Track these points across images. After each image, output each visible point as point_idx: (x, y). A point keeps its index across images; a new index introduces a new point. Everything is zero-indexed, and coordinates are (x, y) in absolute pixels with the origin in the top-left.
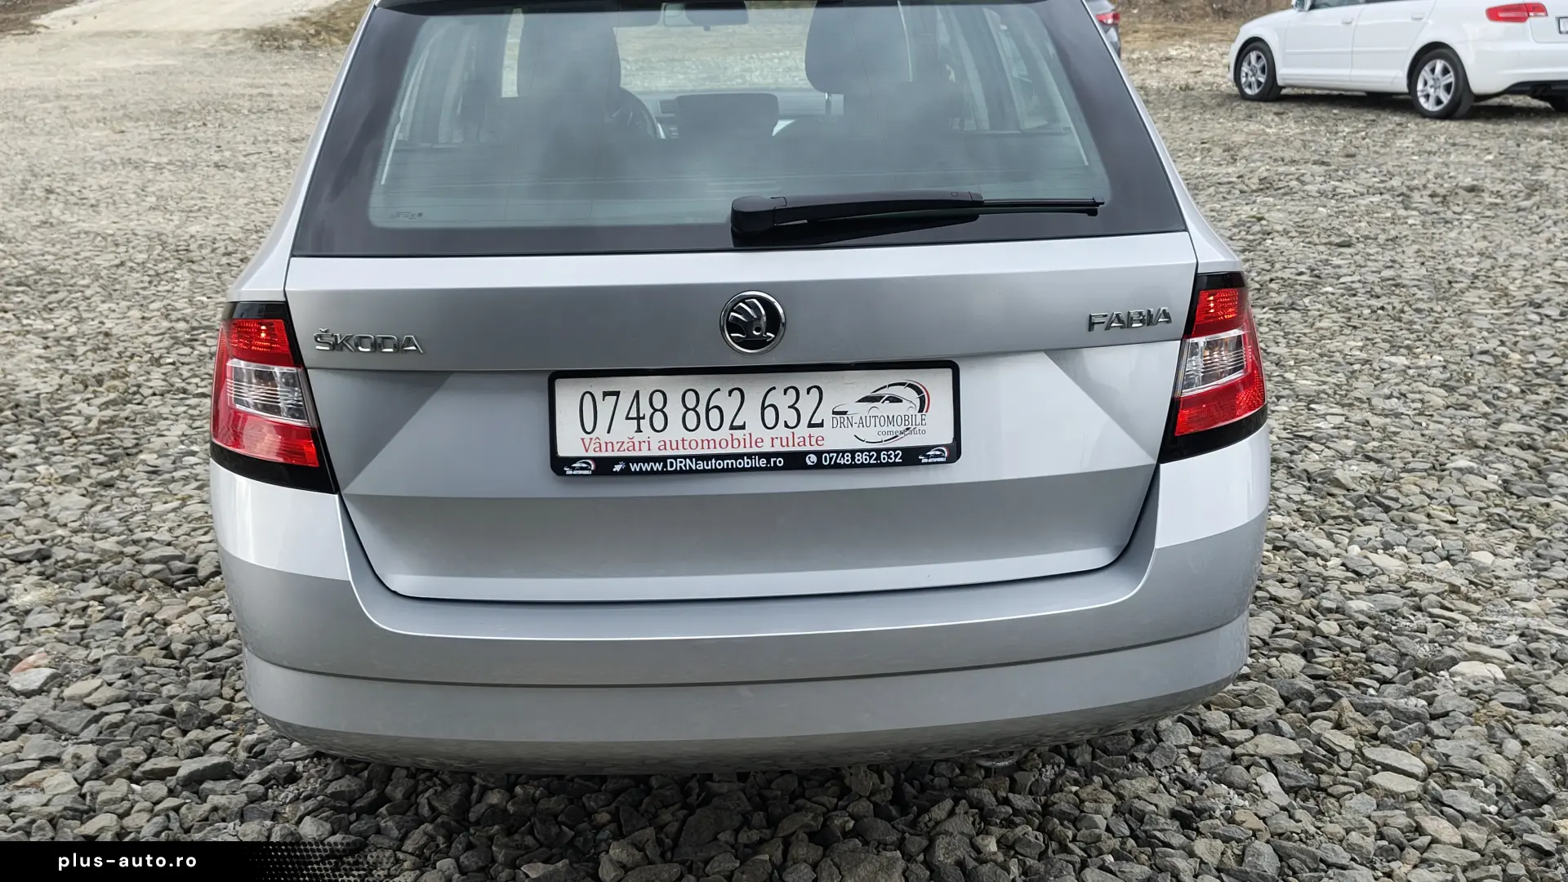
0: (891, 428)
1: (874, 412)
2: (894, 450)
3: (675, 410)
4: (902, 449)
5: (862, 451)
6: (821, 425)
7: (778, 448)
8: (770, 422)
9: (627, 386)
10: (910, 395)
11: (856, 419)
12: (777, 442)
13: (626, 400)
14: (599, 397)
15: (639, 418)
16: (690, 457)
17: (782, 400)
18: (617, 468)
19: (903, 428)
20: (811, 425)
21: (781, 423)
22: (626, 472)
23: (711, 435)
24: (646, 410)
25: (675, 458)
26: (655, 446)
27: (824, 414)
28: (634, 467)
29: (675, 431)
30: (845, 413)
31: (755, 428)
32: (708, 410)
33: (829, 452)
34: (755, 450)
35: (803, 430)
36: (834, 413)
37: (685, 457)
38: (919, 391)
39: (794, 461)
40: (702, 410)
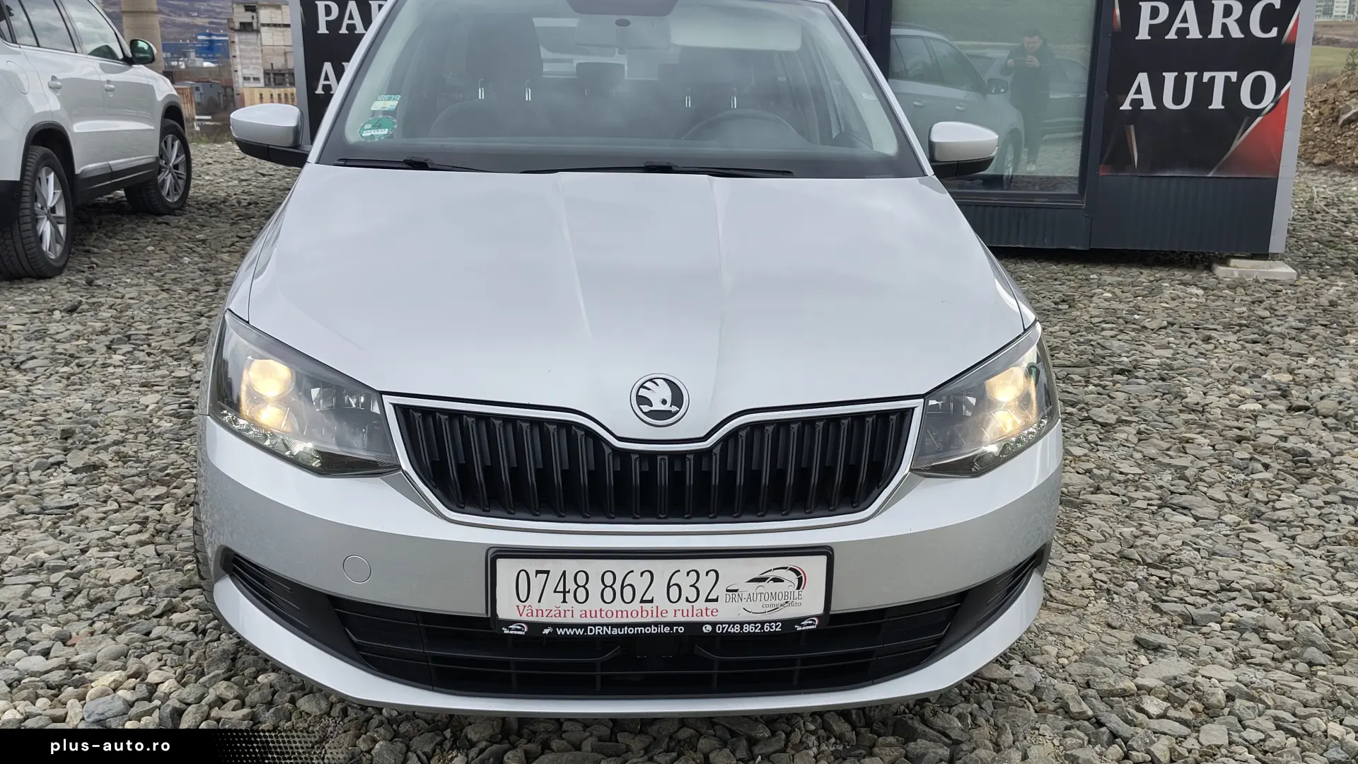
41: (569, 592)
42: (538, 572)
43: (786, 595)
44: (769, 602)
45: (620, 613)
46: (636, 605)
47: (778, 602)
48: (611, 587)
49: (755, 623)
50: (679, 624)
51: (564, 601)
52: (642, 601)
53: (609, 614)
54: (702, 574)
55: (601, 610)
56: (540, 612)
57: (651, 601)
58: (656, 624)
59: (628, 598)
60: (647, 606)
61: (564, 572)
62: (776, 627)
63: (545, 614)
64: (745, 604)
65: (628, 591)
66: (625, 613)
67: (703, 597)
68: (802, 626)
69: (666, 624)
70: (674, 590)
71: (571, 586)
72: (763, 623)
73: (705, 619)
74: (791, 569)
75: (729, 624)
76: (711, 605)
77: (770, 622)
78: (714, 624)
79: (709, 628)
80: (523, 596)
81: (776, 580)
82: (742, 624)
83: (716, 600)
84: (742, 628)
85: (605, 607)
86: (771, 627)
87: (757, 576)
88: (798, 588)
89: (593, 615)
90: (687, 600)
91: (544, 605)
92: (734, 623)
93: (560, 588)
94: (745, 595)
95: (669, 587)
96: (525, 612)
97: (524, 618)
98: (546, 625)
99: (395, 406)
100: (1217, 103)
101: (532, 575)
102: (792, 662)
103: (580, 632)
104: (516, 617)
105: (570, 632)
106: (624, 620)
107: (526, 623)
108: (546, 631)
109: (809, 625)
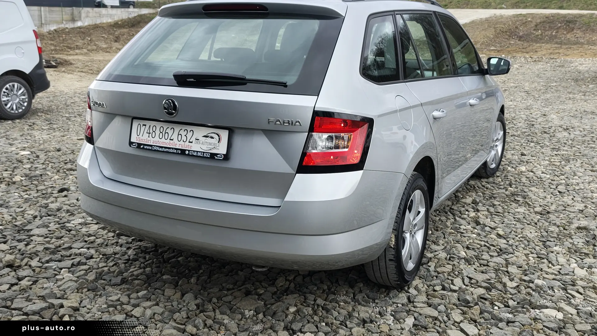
0: (210, 146)
1: (206, 141)
2: (208, 153)
3: (158, 132)
4: (210, 153)
5: (200, 152)
6: (192, 142)
7: (180, 148)
8: (179, 139)
9: (148, 123)
10: (216, 137)
11: (201, 142)
12: (180, 146)
13: (147, 127)
14: (142, 125)
15: (149, 133)
16: (158, 146)
17: (183, 133)
18: (142, 147)
19: (213, 147)
20: (189, 142)
21: (182, 140)
22: (143, 148)
23: (165, 141)
24: (151, 131)
25: (155, 146)
26: (152, 142)
27: (193, 139)
28: (145, 147)
29: (157, 139)
30: (198, 140)
31: (175, 140)
32: (165, 133)
33: (191, 151)
34: (175, 147)
35: (187, 143)
36: (196, 139)
37: (157, 146)
38: (219, 136)
39: (183, 152)
40: (164, 133)
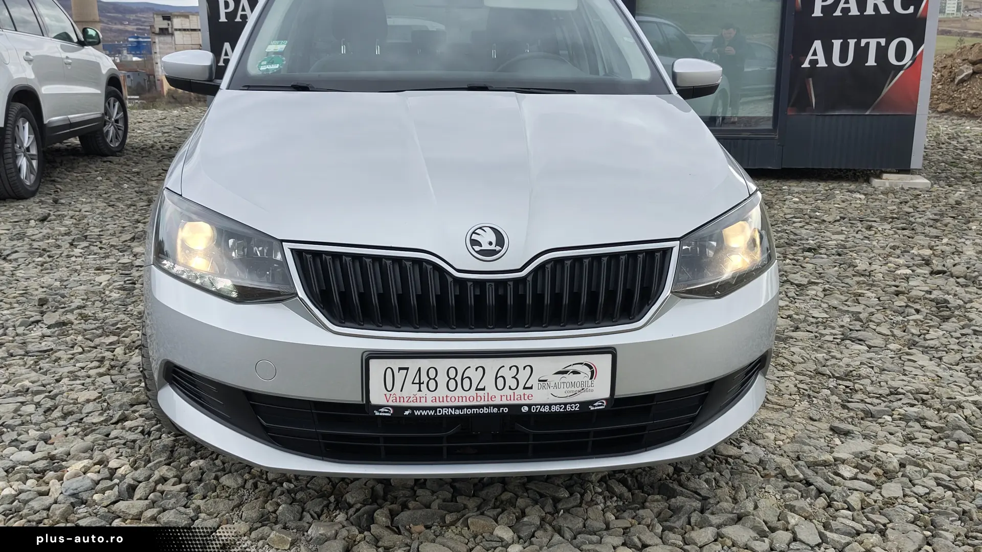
41: (423, 383)
42: (400, 369)
43: (582, 383)
44: (570, 389)
45: (460, 399)
46: (473, 392)
47: (576, 389)
48: (454, 379)
49: (560, 404)
50: (504, 406)
51: (420, 390)
52: (477, 389)
53: (453, 399)
54: (521, 369)
55: (447, 396)
56: (402, 399)
57: (484, 389)
58: (488, 406)
59: (467, 387)
60: (480, 393)
61: (420, 368)
62: (576, 407)
63: (406, 400)
64: (552, 390)
65: (466, 382)
66: (464, 398)
67: (521, 386)
68: (594, 406)
69: (495, 406)
70: (500, 381)
71: (424, 378)
72: (565, 404)
73: (523, 402)
74: (586, 364)
75: (541, 405)
76: (527, 392)
77: (571, 404)
78: (530, 406)
79: (526, 408)
80: (389, 387)
81: (575, 372)
82: (550, 405)
83: (531, 388)
84: (550, 409)
85: (450, 394)
86: (572, 408)
87: (560, 369)
88: (591, 378)
89: (441, 400)
90: (510, 388)
91: (405, 394)
92: (545, 405)
93: (417, 381)
94: (552, 384)
95: (496, 378)
96: (391, 399)
97: (390, 403)
98: (406, 408)
99: (292, 250)
100: (871, 61)
101: (396, 371)
102: (587, 434)
103: (432, 413)
104: (384, 402)
105: (424, 413)
106: (464, 404)
107: (392, 407)
108: (407, 413)
109: (599, 406)
